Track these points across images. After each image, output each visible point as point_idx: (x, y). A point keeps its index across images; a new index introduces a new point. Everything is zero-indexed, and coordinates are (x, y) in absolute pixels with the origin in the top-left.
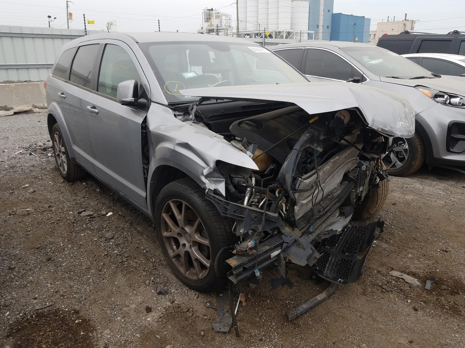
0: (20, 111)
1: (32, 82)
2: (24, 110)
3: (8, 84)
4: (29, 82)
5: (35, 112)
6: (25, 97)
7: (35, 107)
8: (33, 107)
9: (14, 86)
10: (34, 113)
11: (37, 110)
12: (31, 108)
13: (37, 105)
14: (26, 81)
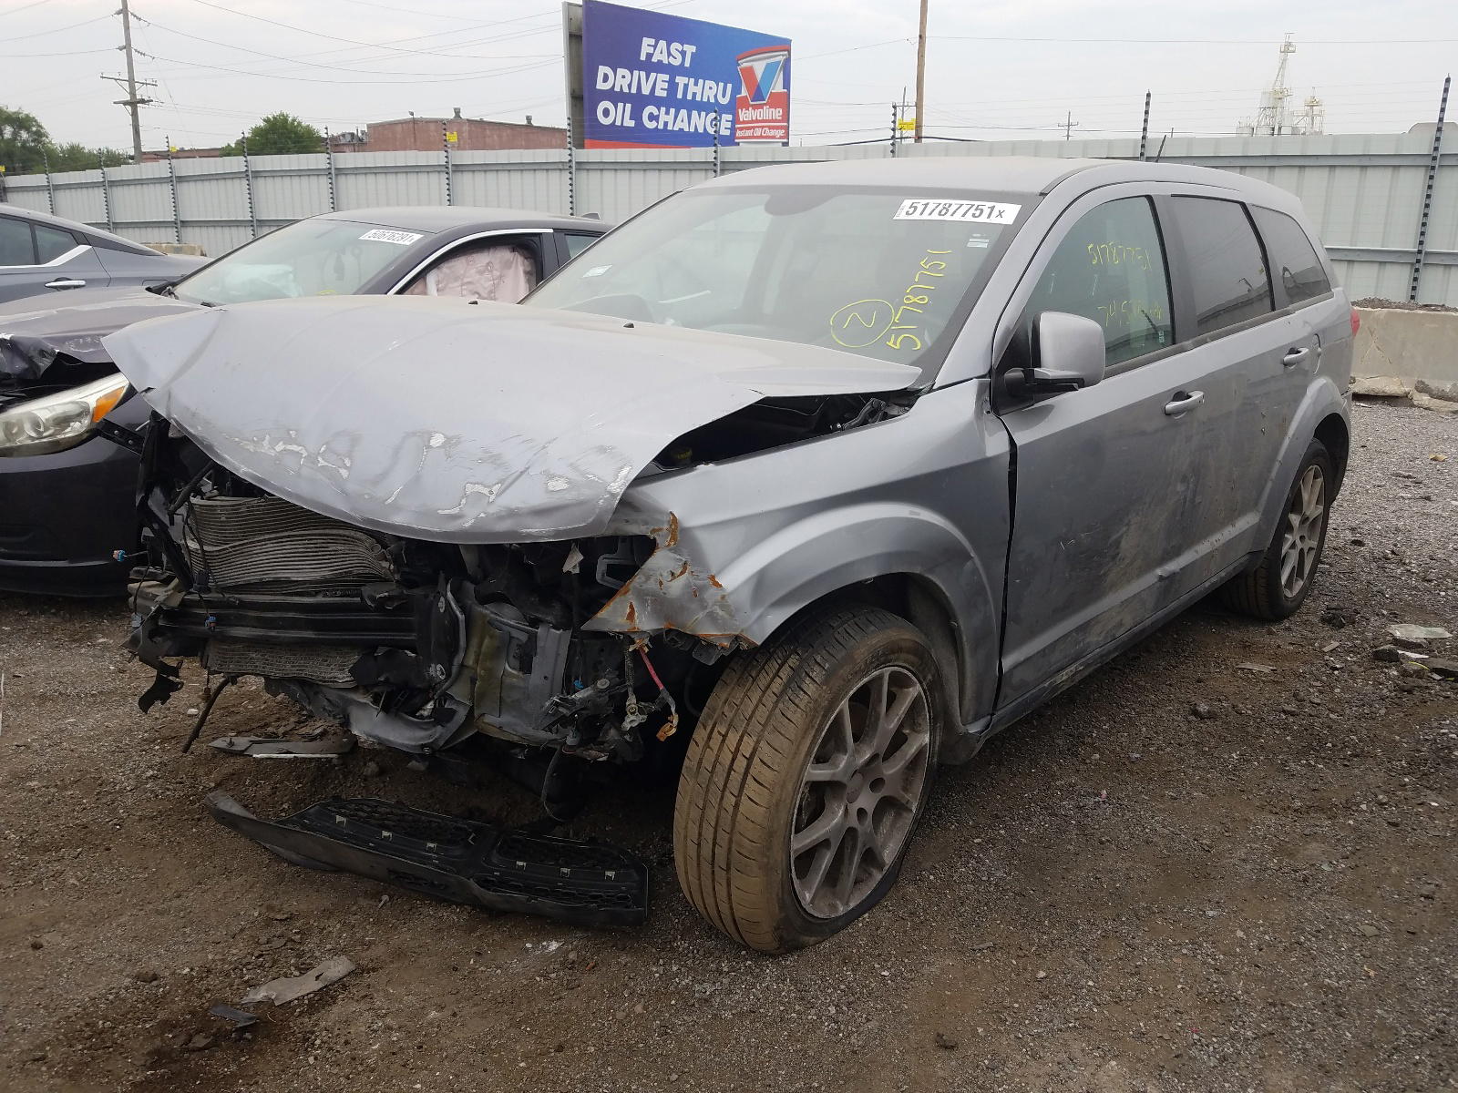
0: (1372, 393)
1: (1448, 309)
2: (1383, 392)
3: (1370, 309)
4: (1434, 310)
5: (1416, 403)
6: (1404, 354)
7: (1422, 388)
8: (1416, 388)
9: (1382, 317)
10: (1413, 406)
11: (1425, 399)
12: (1407, 390)
13: (1434, 384)
14: (1426, 306)
